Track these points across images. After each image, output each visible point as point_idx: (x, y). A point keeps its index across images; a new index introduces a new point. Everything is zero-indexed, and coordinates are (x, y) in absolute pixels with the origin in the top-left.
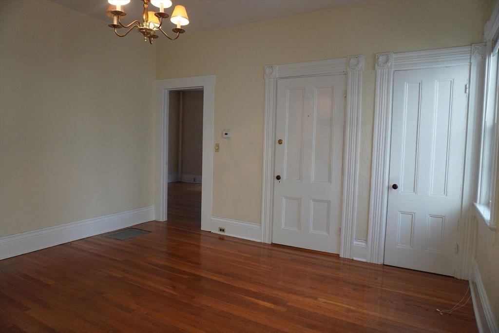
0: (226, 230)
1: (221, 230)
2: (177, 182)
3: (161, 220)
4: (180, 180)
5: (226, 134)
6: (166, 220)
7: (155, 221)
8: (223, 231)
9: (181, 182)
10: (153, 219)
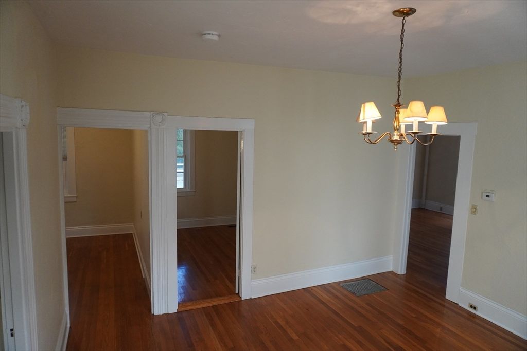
0: (478, 308)
1: (471, 307)
2: (420, 208)
3: (399, 273)
4: (423, 207)
5: (488, 196)
6: (405, 273)
7: (392, 273)
8: (475, 308)
9: (424, 209)
10: (390, 269)
